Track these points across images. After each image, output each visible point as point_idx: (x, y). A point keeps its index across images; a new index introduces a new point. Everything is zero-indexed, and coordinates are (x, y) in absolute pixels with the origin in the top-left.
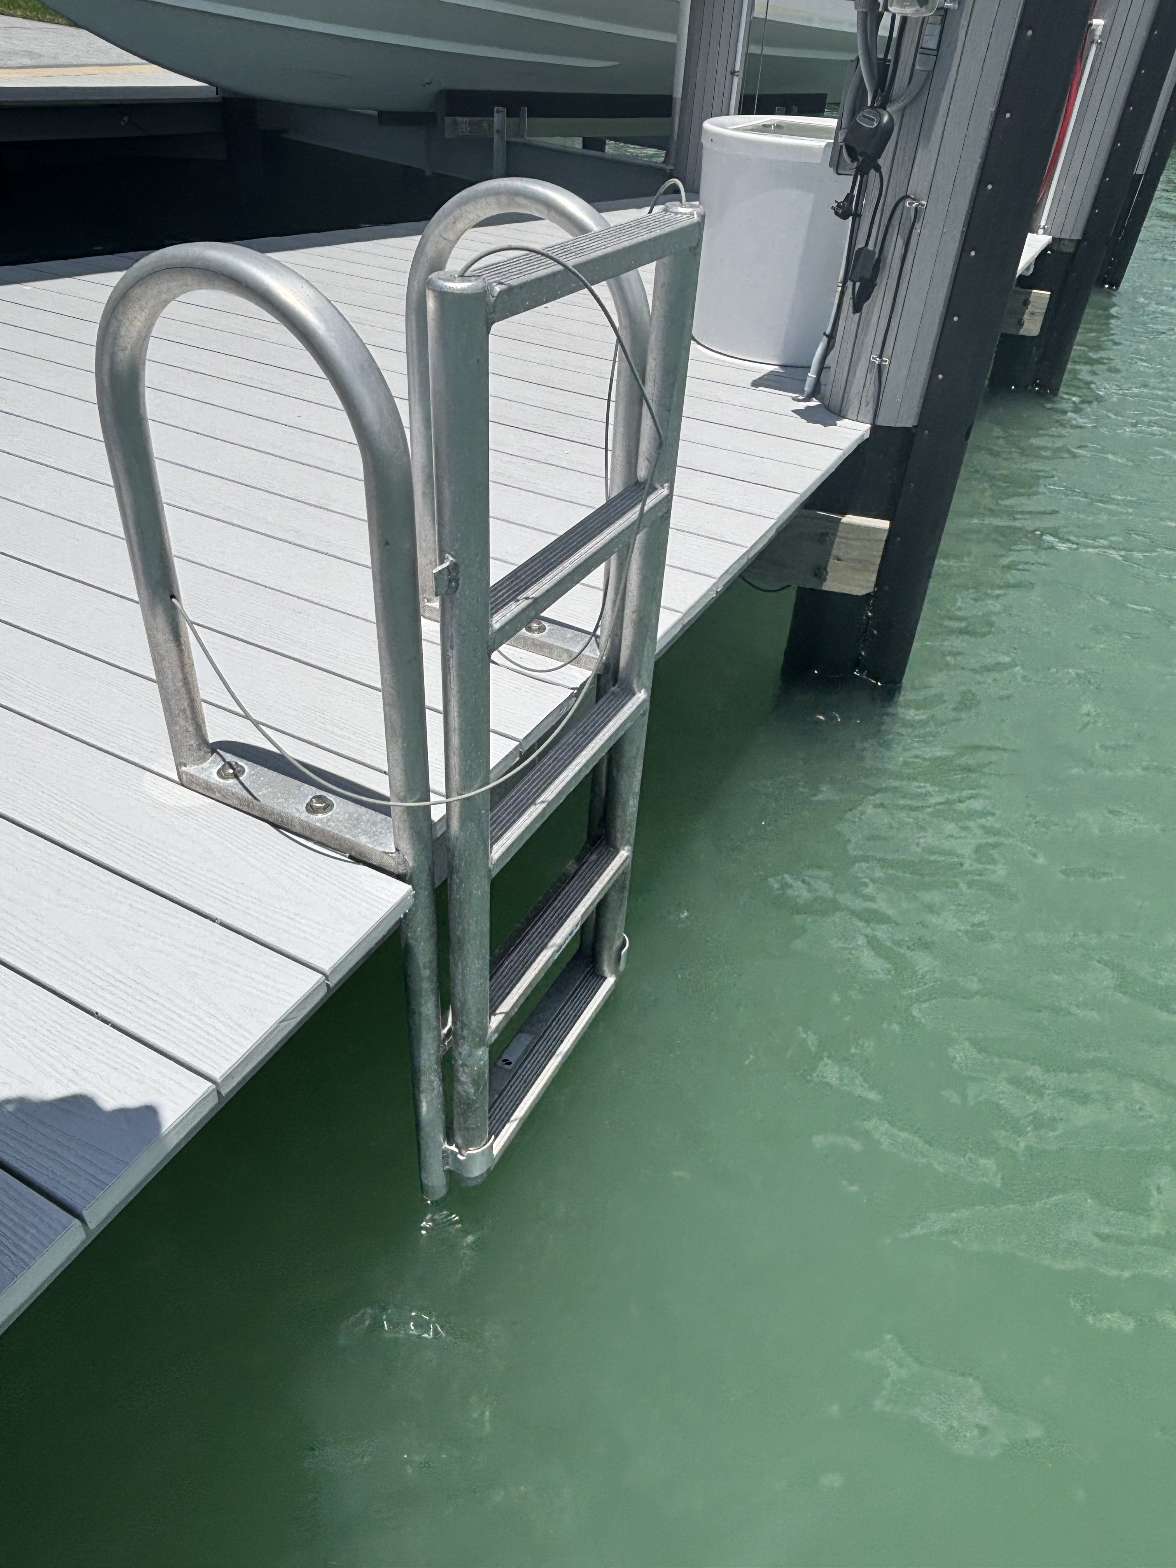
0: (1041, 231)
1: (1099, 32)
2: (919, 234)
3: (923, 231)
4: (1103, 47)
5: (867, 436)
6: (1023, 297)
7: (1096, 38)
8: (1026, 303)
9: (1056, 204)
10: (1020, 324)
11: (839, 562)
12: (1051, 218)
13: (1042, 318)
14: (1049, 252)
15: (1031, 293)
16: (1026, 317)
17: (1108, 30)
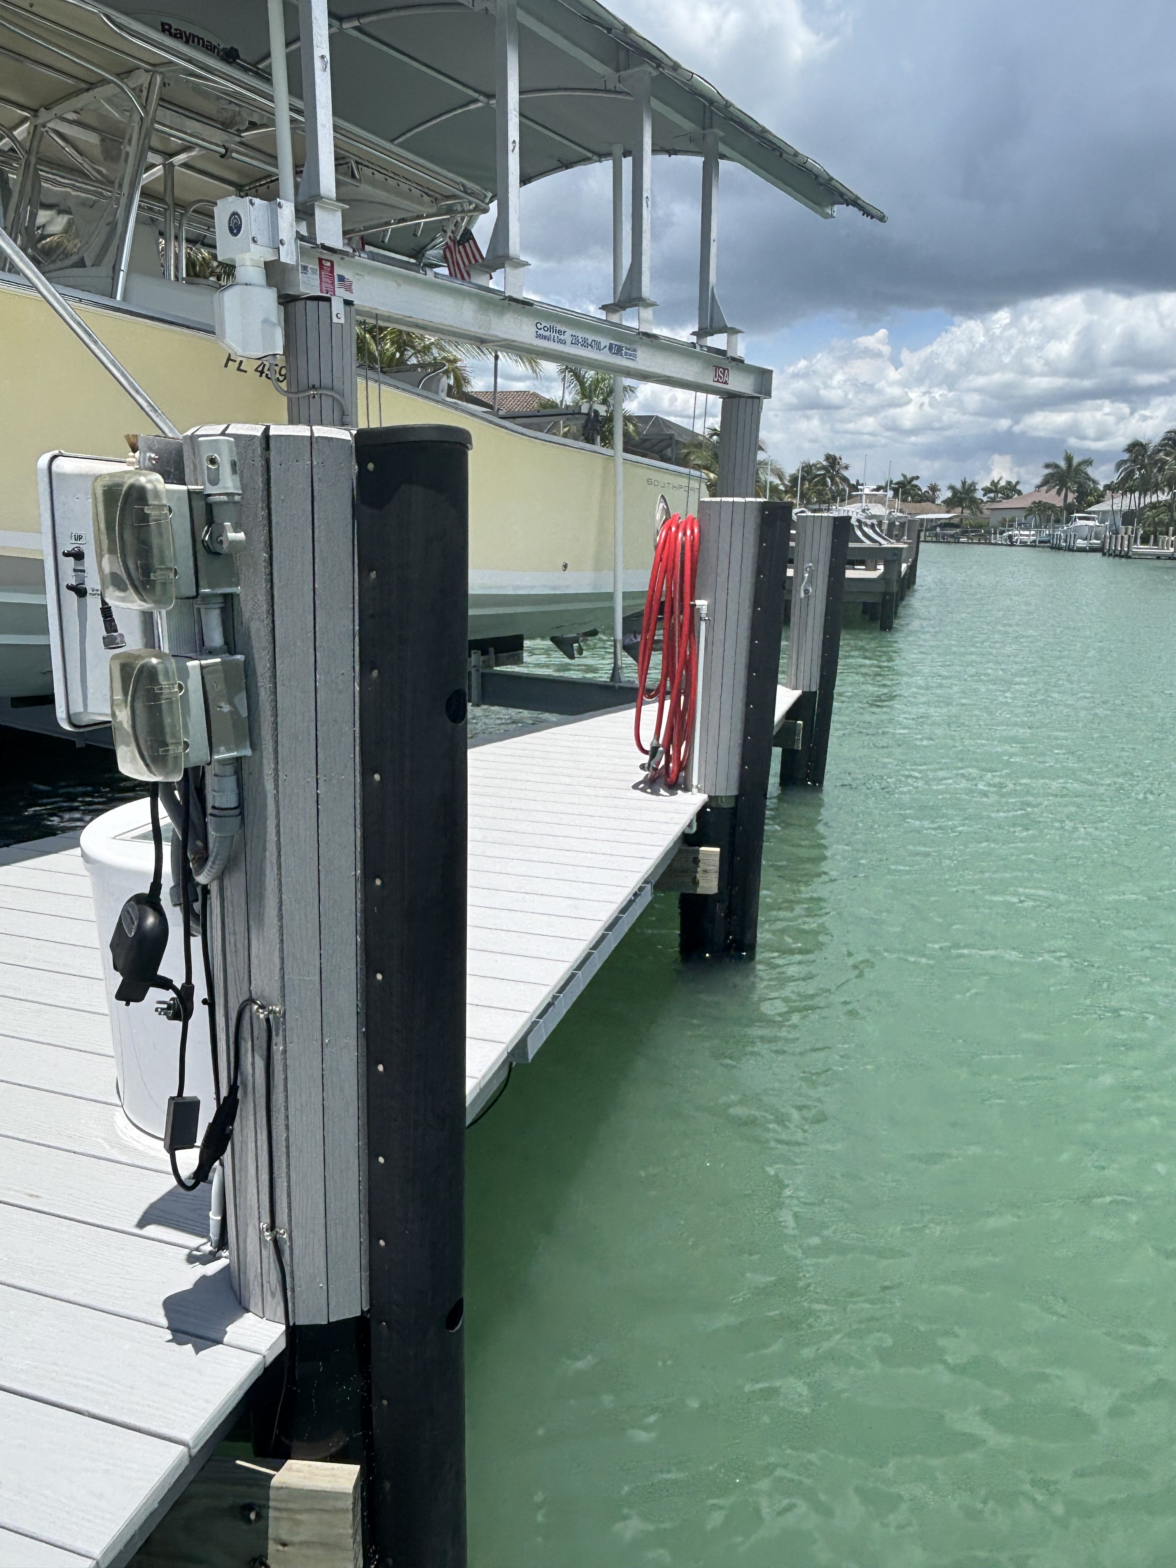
0: (695, 790)
1: (704, 611)
2: (285, 1052)
3: (290, 1046)
4: (712, 623)
5: (283, 1345)
6: (691, 857)
7: (703, 616)
8: (696, 861)
9: (703, 764)
10: (696, 883)
11: (286, 1549)
12: (702, 777)
13: (717, 875)
14: (708, 810)
15: (698, 852)
16: (699, 876)
17: (712, 609)
